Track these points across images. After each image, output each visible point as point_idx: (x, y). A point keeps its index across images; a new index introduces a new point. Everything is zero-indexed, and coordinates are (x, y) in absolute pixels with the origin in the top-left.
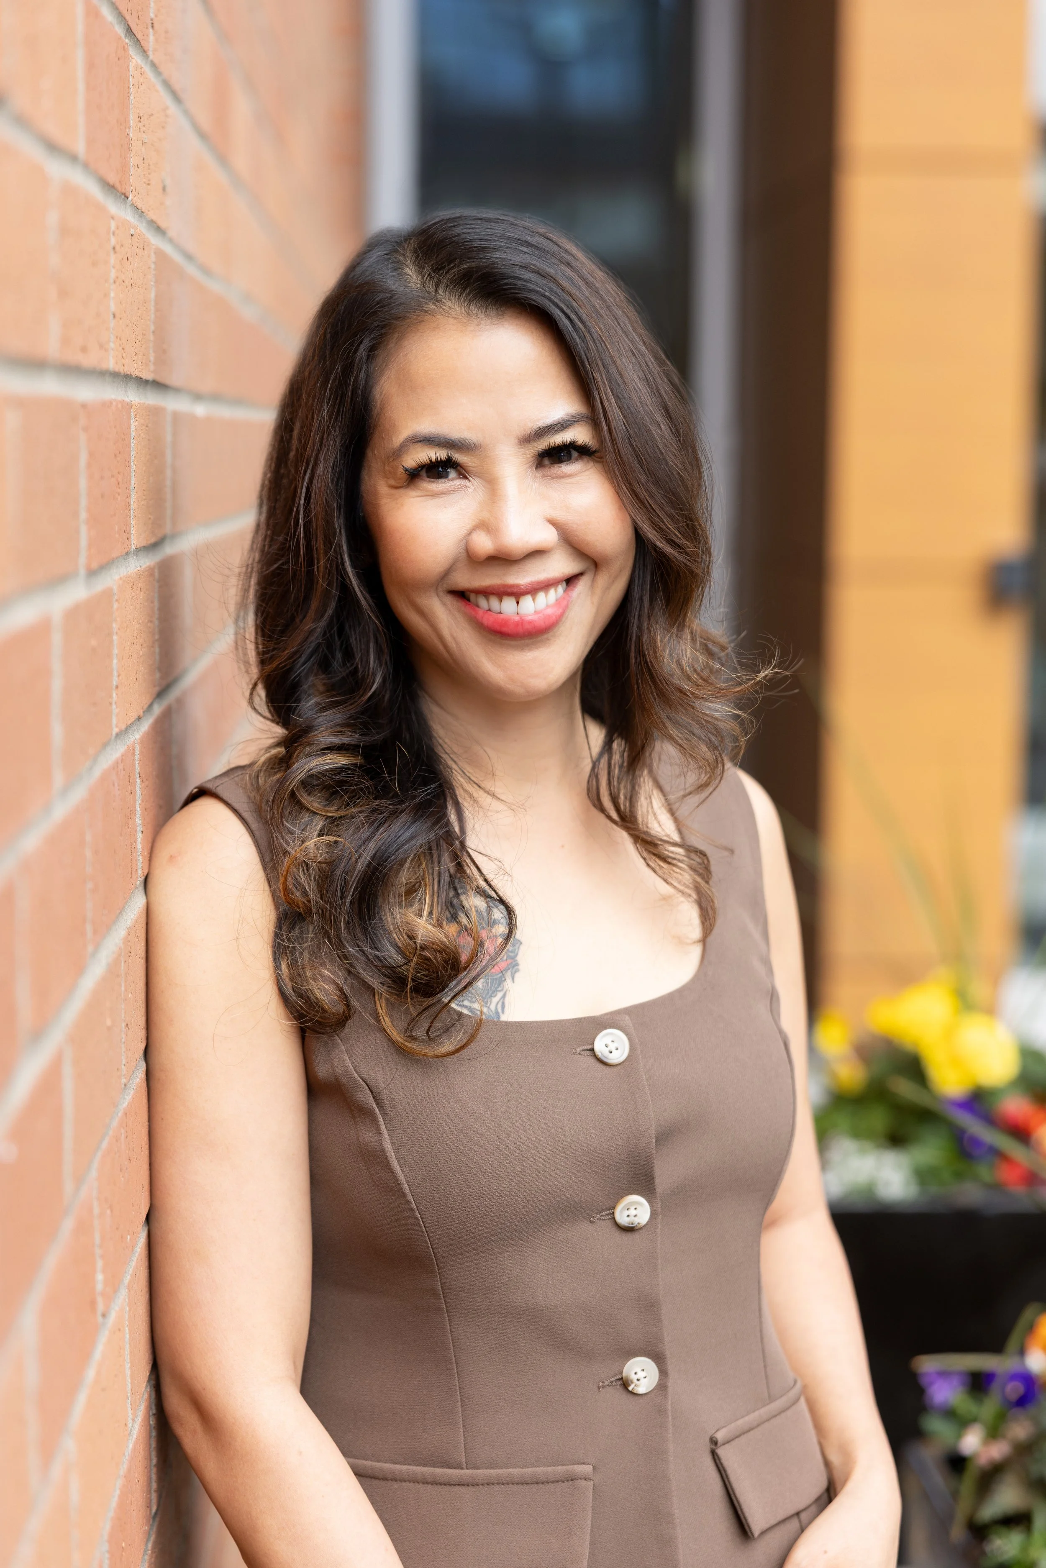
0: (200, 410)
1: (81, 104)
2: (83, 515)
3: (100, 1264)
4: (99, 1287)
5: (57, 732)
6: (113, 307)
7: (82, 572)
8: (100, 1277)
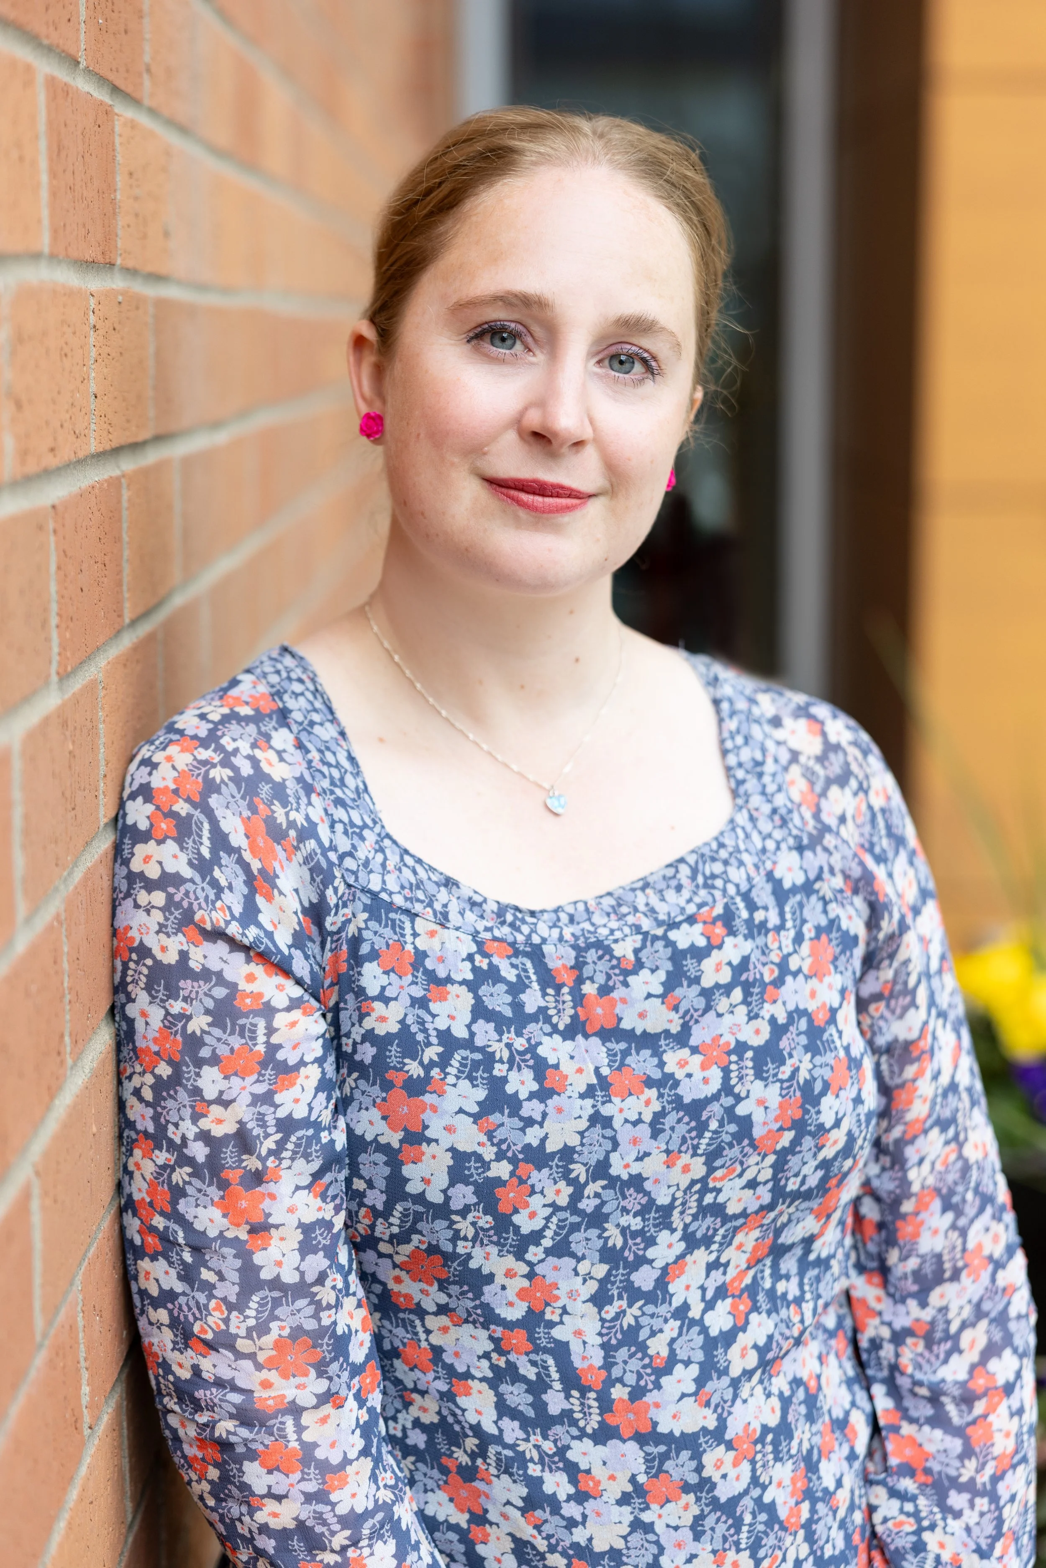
0: (221, 437)
1: (44, 194)
2: (54, 621)
3: (85, 1375)
4: (85, 1400)
5: (19, 861)
6: (93, 387)
7: (54, 678)
8: (86, 1389)
